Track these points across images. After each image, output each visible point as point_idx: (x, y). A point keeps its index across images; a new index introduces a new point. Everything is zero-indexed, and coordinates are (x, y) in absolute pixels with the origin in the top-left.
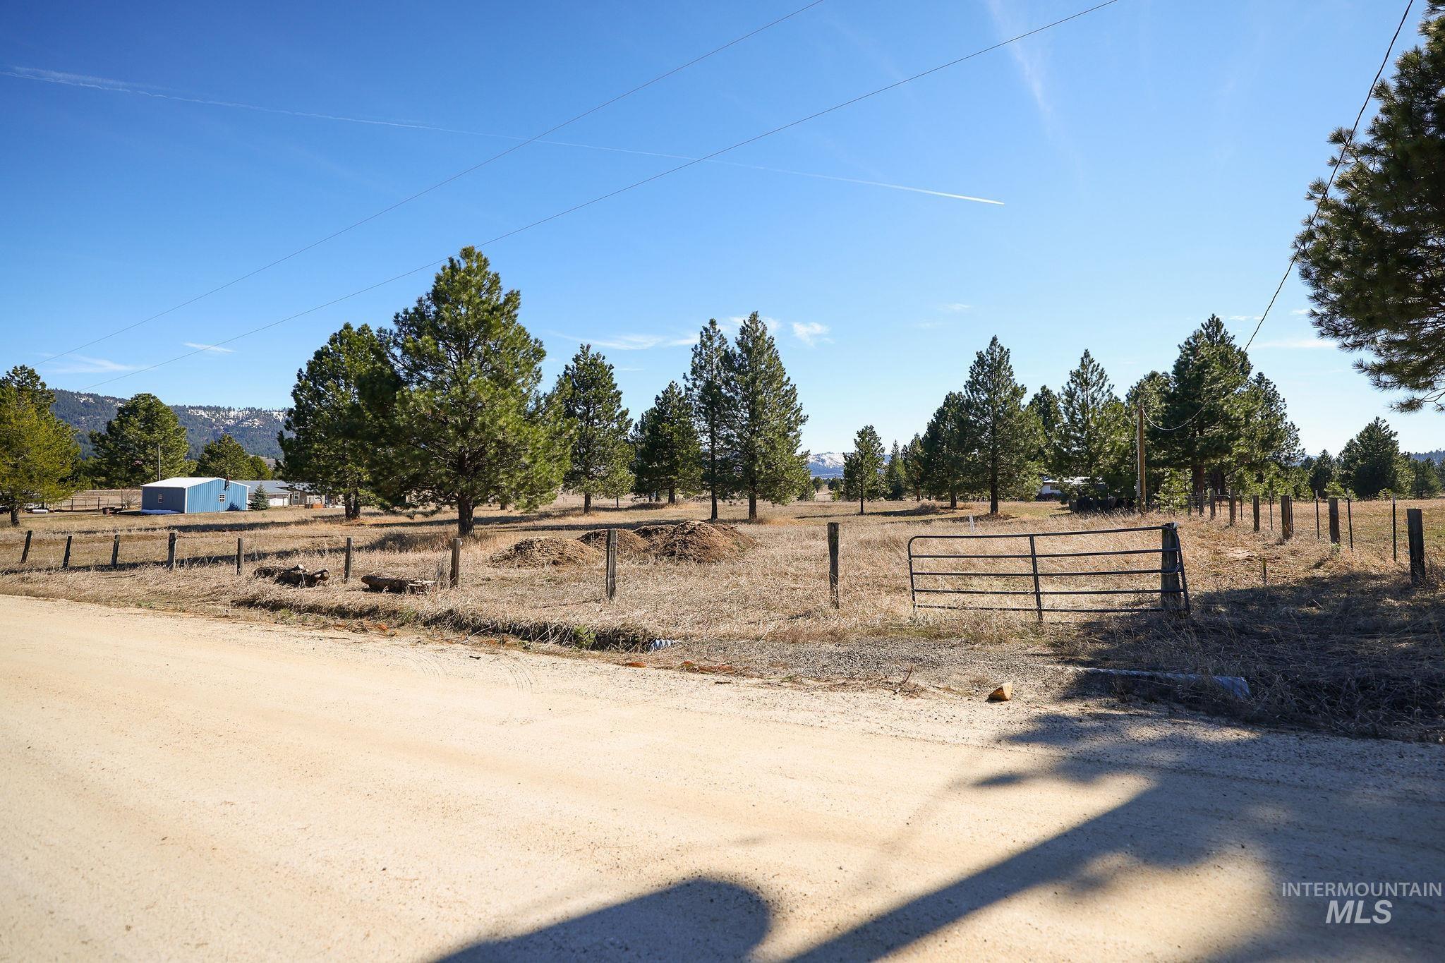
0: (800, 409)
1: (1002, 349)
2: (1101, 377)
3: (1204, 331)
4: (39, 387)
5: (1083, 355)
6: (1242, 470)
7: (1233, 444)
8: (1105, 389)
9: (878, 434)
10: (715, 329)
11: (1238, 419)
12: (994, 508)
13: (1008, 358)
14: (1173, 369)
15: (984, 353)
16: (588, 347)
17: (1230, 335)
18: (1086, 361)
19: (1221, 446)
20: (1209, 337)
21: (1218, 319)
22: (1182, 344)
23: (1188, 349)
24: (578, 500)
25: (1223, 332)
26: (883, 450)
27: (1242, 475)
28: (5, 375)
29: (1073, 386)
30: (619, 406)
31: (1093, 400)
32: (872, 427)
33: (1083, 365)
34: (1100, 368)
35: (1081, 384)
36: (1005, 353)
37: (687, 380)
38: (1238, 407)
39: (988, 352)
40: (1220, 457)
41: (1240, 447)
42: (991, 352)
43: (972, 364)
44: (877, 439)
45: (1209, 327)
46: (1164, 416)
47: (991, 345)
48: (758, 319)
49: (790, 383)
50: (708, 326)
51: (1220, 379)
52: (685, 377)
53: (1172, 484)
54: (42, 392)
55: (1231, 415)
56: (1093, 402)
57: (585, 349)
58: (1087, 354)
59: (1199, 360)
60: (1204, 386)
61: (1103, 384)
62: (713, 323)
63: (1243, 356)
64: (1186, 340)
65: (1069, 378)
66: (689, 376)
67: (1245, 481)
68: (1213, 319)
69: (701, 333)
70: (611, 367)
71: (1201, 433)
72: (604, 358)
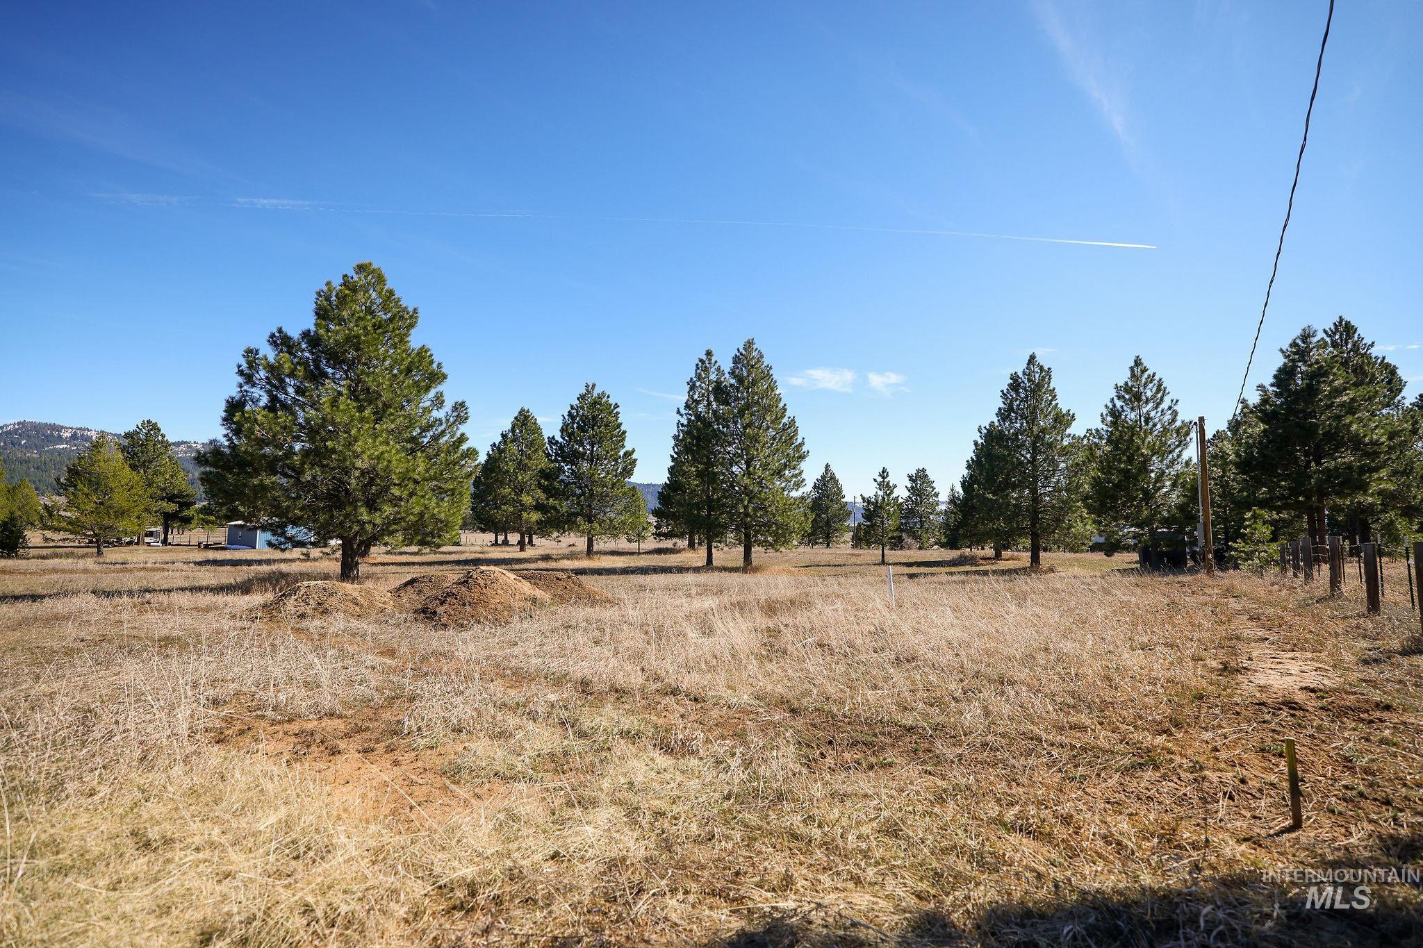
0: (800, 445)
1: (1042, 369)
2: (1158, 390)
3: (1328, 340)
4: (160, 438)
5: (1133, 364)
6: (1392, 514)
7: (1370, 477)
8: (1165, 405)
9: (932, 477)
10: (710, 360)
11: (1375, 443)
12: (1035, 559)
13: (1050, 379)
14: (1272, 380)
15: (1020, 375)
16: (594, 386)
17: (1367, 341)
18: (1137, 371)
19: (1353, 481)
20: (1334, 344)
21: (1348, 323)
22: (1285, 347)
23: (1295, 353)
24: (581, 543)
25: (1356, 339)
26: (936, 495)
27: (1392, 522)
28: (135, 428)
29: (1119, 404)
30: (623, 446)
31: (1148, 420)
32: (924, 470)
33: (1133, 375)
34: (1157, 378)
35: (1130, 400)
36: (1047, 374)
37: (682, 415)
38: (1376, 427)
39: (1024, 373)
40: (1350, 495)
41: (1382, 482)
42: (1028, 374)
43: (1005, 388)
44: (930, 483)
45: (1334, 334)
46: (1260, 443)
47: (1028, 364)
48: (755, 347)
49: (788, 414)
50: (704, 358)
51: (1345, 389)
52: (678, 412)
53: (1255, 529)
54: (162, 442)
55: (1365, 436)
56: (1147, 423)
57: (590, 388)
58: (1138, 362)
59: (1310, 366)
60: (1321, 400)
61: (1162, 399)
62: (709, 353)
63: (1392, 371)
64: (1290, 341)
65: (1113, 394)
66: (683, 411)
67: (1397, 529)
68: (1340, 322)
69: (697, 365)
70: (617, 406)
71: (1319, 463)
72: (608, 397)
